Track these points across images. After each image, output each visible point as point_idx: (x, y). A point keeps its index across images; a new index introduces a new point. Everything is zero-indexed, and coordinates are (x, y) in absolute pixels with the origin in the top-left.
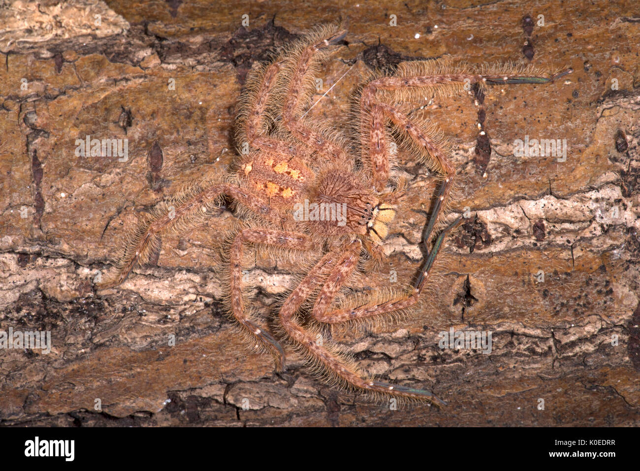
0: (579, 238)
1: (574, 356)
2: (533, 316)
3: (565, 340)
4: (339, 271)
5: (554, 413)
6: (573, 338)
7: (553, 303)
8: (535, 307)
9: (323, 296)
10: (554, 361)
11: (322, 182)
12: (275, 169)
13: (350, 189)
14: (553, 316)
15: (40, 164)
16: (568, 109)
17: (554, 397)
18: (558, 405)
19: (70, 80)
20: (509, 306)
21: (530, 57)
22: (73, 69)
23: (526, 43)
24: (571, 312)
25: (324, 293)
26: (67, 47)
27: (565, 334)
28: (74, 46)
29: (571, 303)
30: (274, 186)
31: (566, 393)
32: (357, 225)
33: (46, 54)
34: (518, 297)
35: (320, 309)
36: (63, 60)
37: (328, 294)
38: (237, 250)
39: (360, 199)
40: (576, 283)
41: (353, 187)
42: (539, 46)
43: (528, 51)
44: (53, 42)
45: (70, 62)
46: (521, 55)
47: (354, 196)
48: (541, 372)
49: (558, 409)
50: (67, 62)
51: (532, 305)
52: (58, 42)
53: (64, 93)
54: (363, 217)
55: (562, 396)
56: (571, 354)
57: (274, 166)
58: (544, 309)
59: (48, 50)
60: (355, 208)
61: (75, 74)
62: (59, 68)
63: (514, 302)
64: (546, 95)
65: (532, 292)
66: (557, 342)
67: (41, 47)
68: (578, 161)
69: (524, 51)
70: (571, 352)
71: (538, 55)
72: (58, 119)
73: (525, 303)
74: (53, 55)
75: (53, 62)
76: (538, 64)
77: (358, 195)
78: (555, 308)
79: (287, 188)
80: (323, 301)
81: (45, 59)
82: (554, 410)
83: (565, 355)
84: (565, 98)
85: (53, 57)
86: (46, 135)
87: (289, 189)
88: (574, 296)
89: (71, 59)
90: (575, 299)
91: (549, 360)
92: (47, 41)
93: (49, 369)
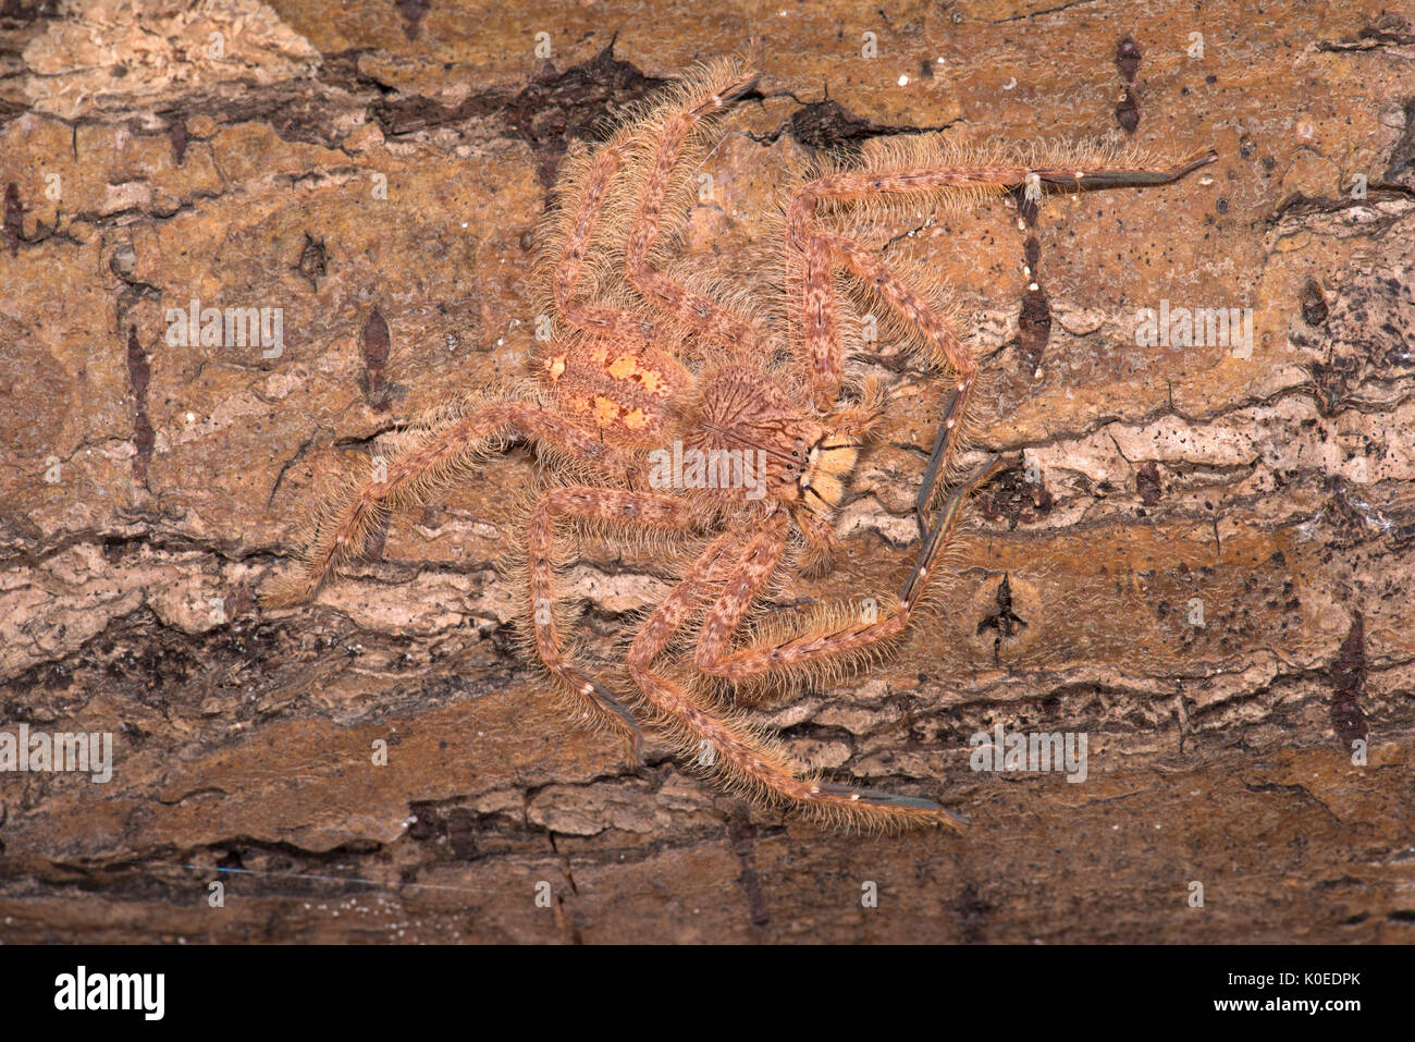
0: (1230, 497)
1: (1224, 728)
2: (1138, 653)
3: (1206, 699)
4: (743, 572)
5: (1187, 834)
6: (1219, 696)
8: (1143, 635)
9: (714, 625)
10: (1183, 738)
11: (707, 395)
12: (611, 369)
13: (762, 410)
15: (143, 355)
16: (1207, 236)
17: (1186, 805)
18: (1193, 821)
19: (202, 177)
20: (1090, 636)
21: (1131, 127)
22: (207, 156)
23: (1122, 98)
24: (1214, 645)
26: (196, 106)
27: (1204, 687)
28: (209, 104)
29: (1216, 626)
30: (609, 404)
31: (1209, 797)
32: (778, 482)
33: (153, 122)
34: (1109, 617)
35: (708, 651)
36: (189, 137)
37: (725, 621)
38: (541, 532)
39: (783, 430)
40: (1225, 587)
41: (769, 404)
42: (1149, 102)
43: (1127, 114)
44: (169, 96)
45: (201, 140)
46: (1112, 124)
47: (772, 425)
48: (1158, 761)
49: (1194, 829)
50: (196, 139)
51: (1137, 631)
52: (179, 95)
53: (187, 206)
54: (789, 467)
55: (1203, 805)
56: (1217, 724)
57: (609, 363)
59: (158, 114)
60: (774, 449)
61: (211, 167)
62: (179, 157)
63: (1101, 627)
64: (1162, 207)
66: (1189, 703)
67: (144, 107)
69: (1118, 115)
70: (1218, 720)
71: (1148, 122)
72: (178, 260)
73: (1122, 629)
74: (166, 125)
75: (168, 144)
76: (1147, 141)
77: (780, 421)
79: (635, 409)
80: (714, 635)
81: (151, 133)
83: (1207, 726)
84: (1201, 214)
85: (168, 130)
86: (155, 295)
88: (1221, 613)
89: (205, 133)
90: (1223, 619)
91: (1174, 736)
92: (157, 95)
93: (171, 761)
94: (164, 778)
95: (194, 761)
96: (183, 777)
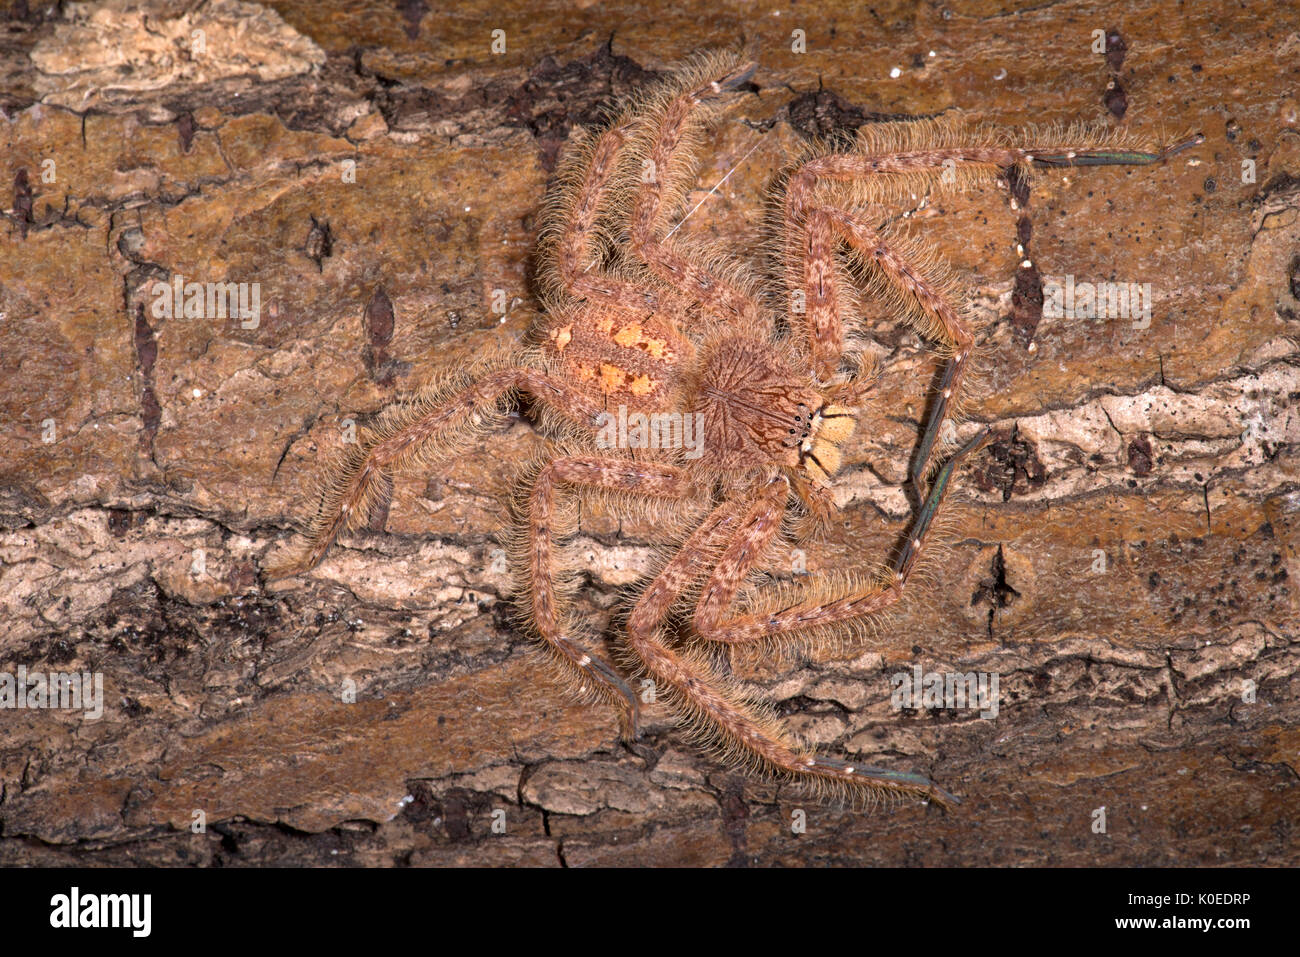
0: (1219, 469)
1: (1212, 703)
2: (1128, 625)
3: (1194, 672)
4: (746, 539)
5: (1173, 816)
6: (1208, 669)
7: (1169, 600)
8: (1134, 607)
9: (714, 589)
10: (1172, 714)
11: (710, 363)
12: (617, 338)
13: (765, 377)
14: (1169, 626)
15: (151, 332)
16: (1195, 215)
17: (1172, 785)
18: (1180, 800)
19: (209, 165)
20: (1082, 607)
21: (1119, 113)
22: (214, 144)
23: (1111, 86)
24: (1204, 617)
25: (716, 583)
26: (202, 100)
27: (1193, 660)
28: (215, 98)
29: (1205, 599)
30: (616, 371)
31: (1195, 776)
32: (780, 447)
33: (161, 114)
34: (1100, 588)
35: (707, 614)
36: (195, 127)
37: (725, 585)
38: (543, 500)
39: (785, 396)
40: (1215, 558)
41: (771, 372)
42: (1137, 90)
43: (1116, 100)
44: (175, 90)
45: (208, 130)
46: (1101, 109)
47: (774, 391)
48: (1146, 737)
49: (1178, 811)
50: (203, 129)
51: (1129, 603)
52: (184, 90)
53: (197, 192)
54: (792, 432)
55: (1189, 784)
56: (1204, 700)
57: (614, 332)
58: (1150, 612)
59: (164, 106)
60: (777, 414)
61: (218, 154)
62: (186, 142)
63: (1093, 598)
64: (1151, 187)
65: (1126, 578)
66: (1178, 676)
67: (151, 101)
68: (1217, 317)
69: (1107, 101)
70: (1205, 696)
71: (1136, 108)
72: (185, 242)
73: (1113, 600)
74: (174, 116)
75: (175, 131)
76: (1135, 126)
77: (783, 388)
78: (1173, 610)
79: (641, 376)
80: (713, 599)
81: (159, 124)
82: (1172, 811)
83: (1193, 702)
84: (1189, 193)
85: (175, 121)
86: (163, 275)
87: (646, 377)
88: (1210, 586)
89: (211, 124)
90: (1213, 591)
91: (1162, 711)
92: (163, 89)
93: (171, 737)
94: (164, 755)
95: (195, 737)
96: (182, 753)
